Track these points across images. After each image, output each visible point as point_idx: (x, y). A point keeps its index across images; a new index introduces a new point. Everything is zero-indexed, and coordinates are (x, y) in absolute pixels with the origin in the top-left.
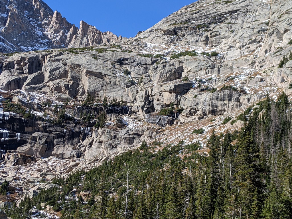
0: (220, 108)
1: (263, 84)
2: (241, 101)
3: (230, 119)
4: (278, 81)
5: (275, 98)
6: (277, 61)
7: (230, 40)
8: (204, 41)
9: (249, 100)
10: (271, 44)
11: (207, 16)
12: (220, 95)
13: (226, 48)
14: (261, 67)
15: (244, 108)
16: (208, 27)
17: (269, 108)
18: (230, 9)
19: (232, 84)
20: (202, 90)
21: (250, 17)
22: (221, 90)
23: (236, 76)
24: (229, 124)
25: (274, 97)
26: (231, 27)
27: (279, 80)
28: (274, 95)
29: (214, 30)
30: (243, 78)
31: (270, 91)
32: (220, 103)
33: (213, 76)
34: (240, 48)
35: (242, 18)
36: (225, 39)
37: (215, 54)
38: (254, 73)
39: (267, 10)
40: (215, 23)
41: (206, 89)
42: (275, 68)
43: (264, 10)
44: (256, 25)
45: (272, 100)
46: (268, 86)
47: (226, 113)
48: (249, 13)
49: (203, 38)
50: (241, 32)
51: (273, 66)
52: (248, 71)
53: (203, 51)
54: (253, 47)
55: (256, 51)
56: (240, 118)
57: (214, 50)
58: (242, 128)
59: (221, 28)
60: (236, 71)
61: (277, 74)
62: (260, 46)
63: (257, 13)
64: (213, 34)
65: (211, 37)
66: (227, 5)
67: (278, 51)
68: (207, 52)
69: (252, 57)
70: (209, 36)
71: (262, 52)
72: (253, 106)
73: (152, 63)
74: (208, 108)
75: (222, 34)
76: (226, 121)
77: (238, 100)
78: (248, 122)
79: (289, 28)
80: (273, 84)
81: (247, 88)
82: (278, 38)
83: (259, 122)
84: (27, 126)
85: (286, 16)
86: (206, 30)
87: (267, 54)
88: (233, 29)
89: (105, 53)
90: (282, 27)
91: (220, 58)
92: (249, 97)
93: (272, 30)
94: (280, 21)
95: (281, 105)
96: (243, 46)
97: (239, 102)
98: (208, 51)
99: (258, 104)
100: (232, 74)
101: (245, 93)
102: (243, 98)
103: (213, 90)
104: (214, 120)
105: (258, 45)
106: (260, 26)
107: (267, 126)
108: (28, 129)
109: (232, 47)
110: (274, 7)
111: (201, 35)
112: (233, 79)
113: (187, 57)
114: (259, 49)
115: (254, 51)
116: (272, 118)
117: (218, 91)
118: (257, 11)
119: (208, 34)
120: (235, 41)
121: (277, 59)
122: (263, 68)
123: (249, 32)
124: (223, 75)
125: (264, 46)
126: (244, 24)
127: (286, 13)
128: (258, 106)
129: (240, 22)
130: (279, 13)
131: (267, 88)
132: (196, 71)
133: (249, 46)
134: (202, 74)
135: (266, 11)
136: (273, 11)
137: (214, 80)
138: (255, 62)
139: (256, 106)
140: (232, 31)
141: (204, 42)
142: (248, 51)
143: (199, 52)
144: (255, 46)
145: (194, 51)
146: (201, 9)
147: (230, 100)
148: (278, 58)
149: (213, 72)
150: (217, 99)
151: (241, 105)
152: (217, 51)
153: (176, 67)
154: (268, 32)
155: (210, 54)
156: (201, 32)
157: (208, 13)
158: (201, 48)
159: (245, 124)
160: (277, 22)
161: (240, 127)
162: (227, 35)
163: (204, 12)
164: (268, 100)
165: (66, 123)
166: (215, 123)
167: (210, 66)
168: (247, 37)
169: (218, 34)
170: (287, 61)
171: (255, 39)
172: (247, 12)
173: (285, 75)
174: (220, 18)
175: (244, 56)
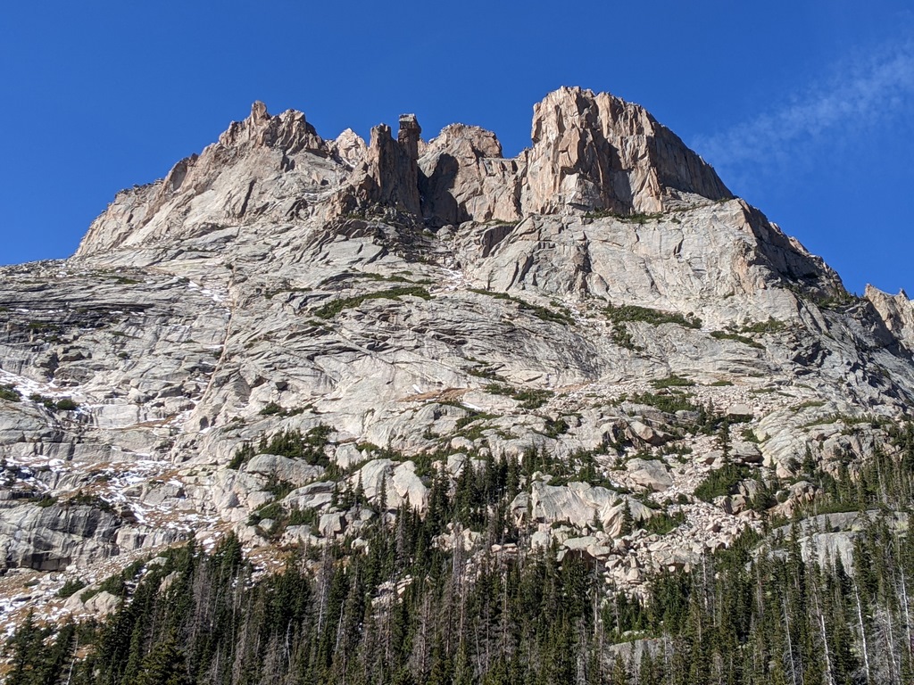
0: (57, 552)
1: (184, 505)
2: (118, 541)
3: (80, 585)
4: (221, 502)
5: (209, 543)
6: (228, 451)
7: (114, 378)
8: (43, 365)
9: (139, 540)
10: (219, 407)
11: (63, 304)
12: (63, 517)
13: (101, 396)
14: (185, 459)
15: (124, 561)
16: (61, 333)
17: (190, 570)
18: (128, 297)
19: (101, 493)
20: (15, 496)
21: (175, 330)
22: (70, 503)
23: (116, 474)
24: (74, 598)
25: (205, 542)
26: (123, 345)
27: (226, 500)
28: (207, 537)
29: (75, 344)
30: (133, 481)
31: (198, 526)
32: (59, 539)
33: (52, 463)
34: (138, 402)
35: (154, 328)
36: (101, 373)
37: (68, 405)
38: (165, 471)
39: (221, 323)
40: (83, 326)
41: (27, 496)
42: (220, 468)
43: (213, 320)
44: (187, 353)
45: (202, 548)
46: (194, 512)
47: (71, 568)
48: (173, 320)
49: (43, 357)
50: (146, 363)
51: (216, 464)
52: (148, 465)
53: (37, 390)
54: (171, 405)
55: (178, 417)
56: (110, 586)
57: (66, 394)
58: (109, 616)
59: (96, 342)
60: (117, 458)
61: (223, 483)
62: (191, 407)
63: (196, 324)
64: (72, 353)
65: (65, 359)
66: (120, 287)
67: (234, 428)
68: (46, 395)
69: (165, 430)
70: (61, 356)
71: (193, 422)
72: (150, 558)
74: (23, 548)
75: (95, 357)
76: (68, 591)
77: (110, 536)
78: (130, 600)
79: (267, 376)
80: (208, 507)
81: (140, 510)
82: (238, 394)
83: (162, 603)
85: (265, 345)
86: (55, 340)
87: (206, 431)
88: (126, 350)
90: (252, 368)
91: (80, 416)
92: (142, 533)
93: (225, 373)
94: (248, 356)
95: (223, 567)
96: (148, 399)
97: (114, 542)
98: (51, 395)
99: (162, 555)
100: (106, 465)
101: (134, 522)
102: (125, 534)
103: (47, 501)
104: (36, 582)
105: (186, 403)
106: (198, 356)
107: (179, 618)
109: (117, 395)
110: (239, 319)
111: (39, 349)
112: (107, 478)
114: (187, 413)
115: (174, 415)
116: (197, 598)
117: (61, 505)
118: (195, 318)
119: (60, 349)
120: (127, 382)
121: (228, 447)
122: (188, 464)
123: (168, 367)
124: (80, 466)
125: (201, 409)
126: (159, 344)
127: (267, 338)
128: (163, 561)
129: (148, 336)
130: (248, 335)
131: (192, 517)
132: (9, 442)
133: (161, 400)
134: (24, 451)
135: (218, 324)
136: (235, 328)
137: (54, 475)
138: (171, 445)
139: (157, 560)
140: (125, 356)
141: (42, 370)
142: (158, 414)
143: (26, 393)
144: (178, 404)
145: (11, 387)
146: (51, 282)
147: (89, 534)
148: (230, 444)
149: (56, 452)
150: (54, 526)
151: (115, 552)
152: (74, 399)
154: (215, 376)
155: (56, 402)
156: (39, 341)
157: (68, 297)
158: (31, 383)
159: (121, 605)
160: (242, 355)
161: (104, 610)
162: (108, 362)
163: (57, 291)
164: (192, 548)
166: (35, 591)
167: (48, 435)
168: (161, 378)
169: (85, 354)
170: (253, 455)
171: (181, 387)
172: (171, 316)
173: (242, 490)
174: (97, 316)
175: (144, 425)
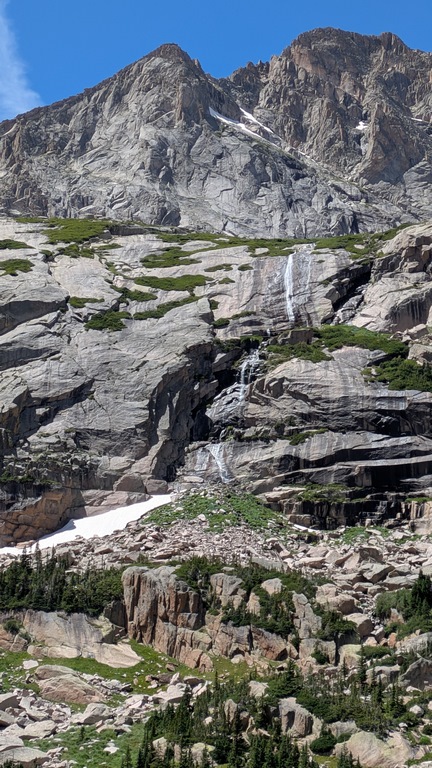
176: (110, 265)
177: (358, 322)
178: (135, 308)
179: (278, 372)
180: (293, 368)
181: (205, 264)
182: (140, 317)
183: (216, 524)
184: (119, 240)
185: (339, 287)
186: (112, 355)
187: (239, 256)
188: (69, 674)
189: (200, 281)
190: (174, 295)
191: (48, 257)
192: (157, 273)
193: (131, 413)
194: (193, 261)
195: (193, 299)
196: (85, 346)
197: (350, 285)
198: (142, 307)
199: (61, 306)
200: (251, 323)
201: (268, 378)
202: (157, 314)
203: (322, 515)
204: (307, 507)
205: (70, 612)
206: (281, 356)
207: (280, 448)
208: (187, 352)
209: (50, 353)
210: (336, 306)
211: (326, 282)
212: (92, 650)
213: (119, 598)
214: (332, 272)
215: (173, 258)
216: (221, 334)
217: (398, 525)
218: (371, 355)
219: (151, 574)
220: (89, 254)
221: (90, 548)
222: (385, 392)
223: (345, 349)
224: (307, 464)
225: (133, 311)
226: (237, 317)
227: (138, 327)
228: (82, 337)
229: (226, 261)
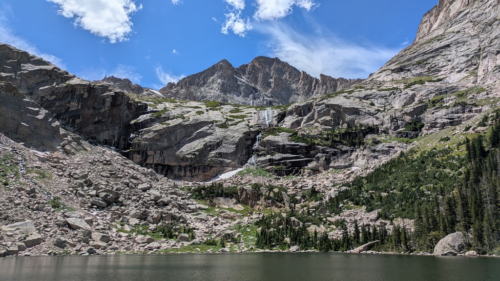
3: (470, 127)
7: (449, 68)
26: (447, 58)
29: (433, 63)
35: (455, 49)
36: (444, 68)
43: (473, 40)
44: (469, 53)
50: (457, 60)
54: (471, 69)
62: (477, 68)
64: (433, 65)
73: (390, 95)
75: (440, 64)
84: (311, 150)
85: (496, 41)
89: (353, 94)
93: (485, 54)
94: (491, 46)
96: (462, 70)
105: (475, 67)
106: (473, 53)
108: (312, 152)
110: (482, 36)
113: (417, 86)
118: (467, 42)
119: (429, 66)
120: (453, 67)
123: (464, 59)
126: (458, 53)
127: (495, 38)
129: (453, 52)
130: (488, 40)
133: (467, 69)
135: (476, 40)
136: (482, 39)
140: (449, 61)
142: (467, 73)
144: (473, 69)
153: (410, 94)
154: (481, 57)
160: (489, 47)
162: (445, 64)
165: (337, 145)
168: (463, 63)
169: (437, 64)
171: (471, 63)
175: (465, 78)
176: (222, 113)
177: (284, 126)
178: (230, 123)
179: (267, 138)
180: (270, 137)
181: (245, 112)
182: (231, 125)
183: (255, 175)
184: (223, 106)
185: (279, 118)
186: (226, 134)
187: (253, 110)
188: (228, 212)
189: (245, 116)
190: (239, 120)
191: (207, 111)
192: (233, 114)
193: (231, 149)
194: (242, 112)
195: (243, 121)
196: (219, 132)
197: (281, 117)
198: (232, 123)
199: (212, 122)
200: (258, 127)
201: (264, 140)
202: (236, 124)
203: (279, 173)
204: (276, 171)
205: (225, 197)
206: (267, 135)
207: (268, 157)
208: (244, 133)
209: (211, 134)
210: (279, 122)
211: (275, 117)
212: (232, 206)
213: (237, 193)
214: (277, 114)
215: (237, 111)
216: (251, 129)
217: (298, 175)
218: (289, 134)
219: (245, 187)
220: (217, 110)
221: (225, 181)
222: (293, 143)
223: (282, 133)
224: (275, 160)
225: (230, 124)
226: (255, 125)
227: (231, 127)
228: (218, 129)
229: (251, 111)
